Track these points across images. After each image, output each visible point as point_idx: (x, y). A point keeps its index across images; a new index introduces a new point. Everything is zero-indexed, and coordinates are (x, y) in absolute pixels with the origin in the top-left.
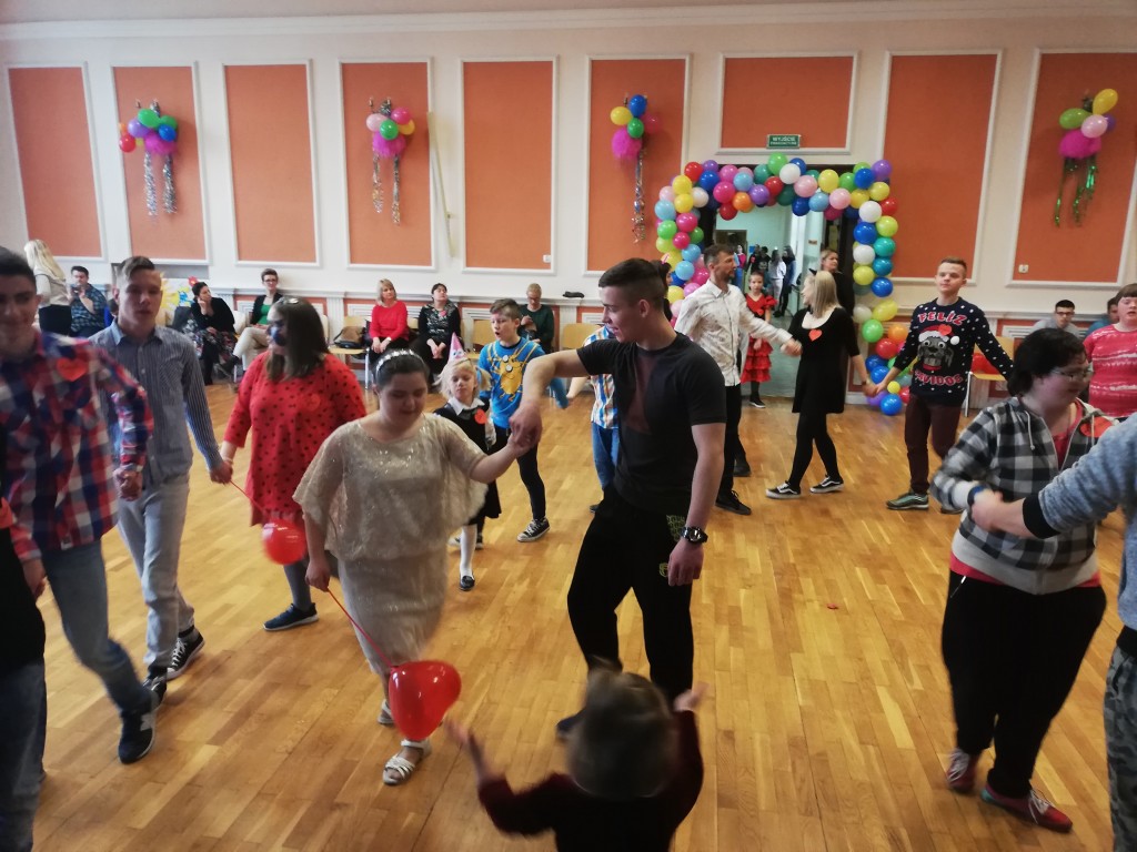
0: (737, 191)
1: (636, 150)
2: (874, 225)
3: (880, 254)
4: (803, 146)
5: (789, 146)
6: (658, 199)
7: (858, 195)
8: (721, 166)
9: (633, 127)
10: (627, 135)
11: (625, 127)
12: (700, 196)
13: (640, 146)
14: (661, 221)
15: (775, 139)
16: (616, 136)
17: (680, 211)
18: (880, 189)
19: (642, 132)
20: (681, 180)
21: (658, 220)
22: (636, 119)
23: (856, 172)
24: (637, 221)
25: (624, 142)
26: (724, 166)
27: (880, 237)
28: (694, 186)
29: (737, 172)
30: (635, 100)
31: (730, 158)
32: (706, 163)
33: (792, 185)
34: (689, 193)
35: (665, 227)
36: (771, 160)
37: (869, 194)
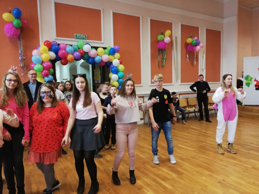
0: (68, 54)
1: (18, 34)
2: (116, 67)
3: (120, 77)
4: (88, 39)
5: (83, 39)
6: (32, 56)
7: (111, 57)
8: (59, 45)
9: (16, 22)
10: (13, 26)
11: (12, 23)
12: (52, 55)
13: (20, 32)
14: (35, 64)
15: (78, 36)
16: (6, 26)
17: (44, 60)
18: (117, 55)
19: (20, 26)
20: (43, 47)
21: (32, 62)
22: (16, 19)
23: (109, 49)
24: (22, 66)
25: (11, 29)
26: (60, 44)
27: (119, 71)
28: (49, 51)
29: (66, 47)
30: (15, 11)
31: (62, 41)
32: (52, 42)
33: (88, 53)
34: (47, 53)
35: (38, 67)
36: (78, 43)
37: (114, 57)
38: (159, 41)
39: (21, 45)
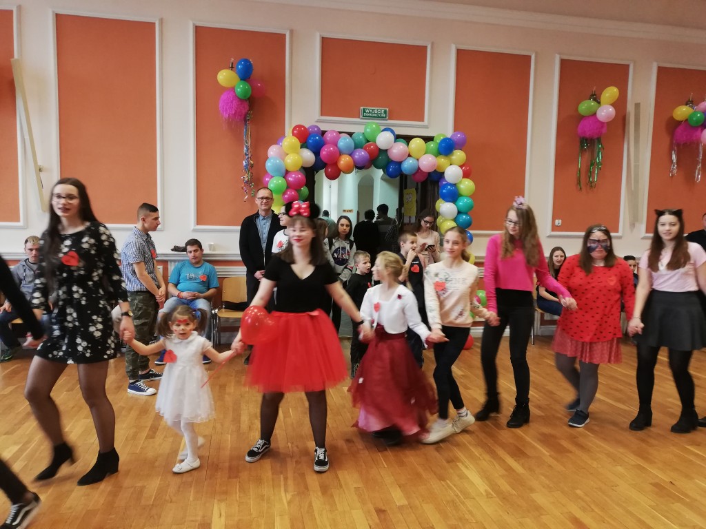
0: (341, 153)
1: (244, 112)
2: (455, 185)
3: (462, 210)
4: (390, 119)
5: (379, 117)
6: (267, 158)
7: (442, 160)
8: (324, 133)
9: (241, 88)
10: (236, 96)
11: (233, 89)
12: (308, 156)
13: (247, 108)
14: (272, 177)
15: (367, 111)
16: (224, 97)
17: (289, 169)
18: (459, 155)
19: (249, 95)
20: (290, 140)
21: (266, 172)
22: (243, 82)
23: (438, 141)
24: (246, 179)
25: (232, 102)
26: (326, 131)
27: (461, 196)
28: (301, 147)
29: (339, 138)
30: (241, 64)
31: (332, 125)
32: (310, 127)
33: (387, 150)
34: (298, 153)
35: (276, 182)
36: (366, 129)
37: (450, 160)
38: (582, 117)
39: (247, 136)
